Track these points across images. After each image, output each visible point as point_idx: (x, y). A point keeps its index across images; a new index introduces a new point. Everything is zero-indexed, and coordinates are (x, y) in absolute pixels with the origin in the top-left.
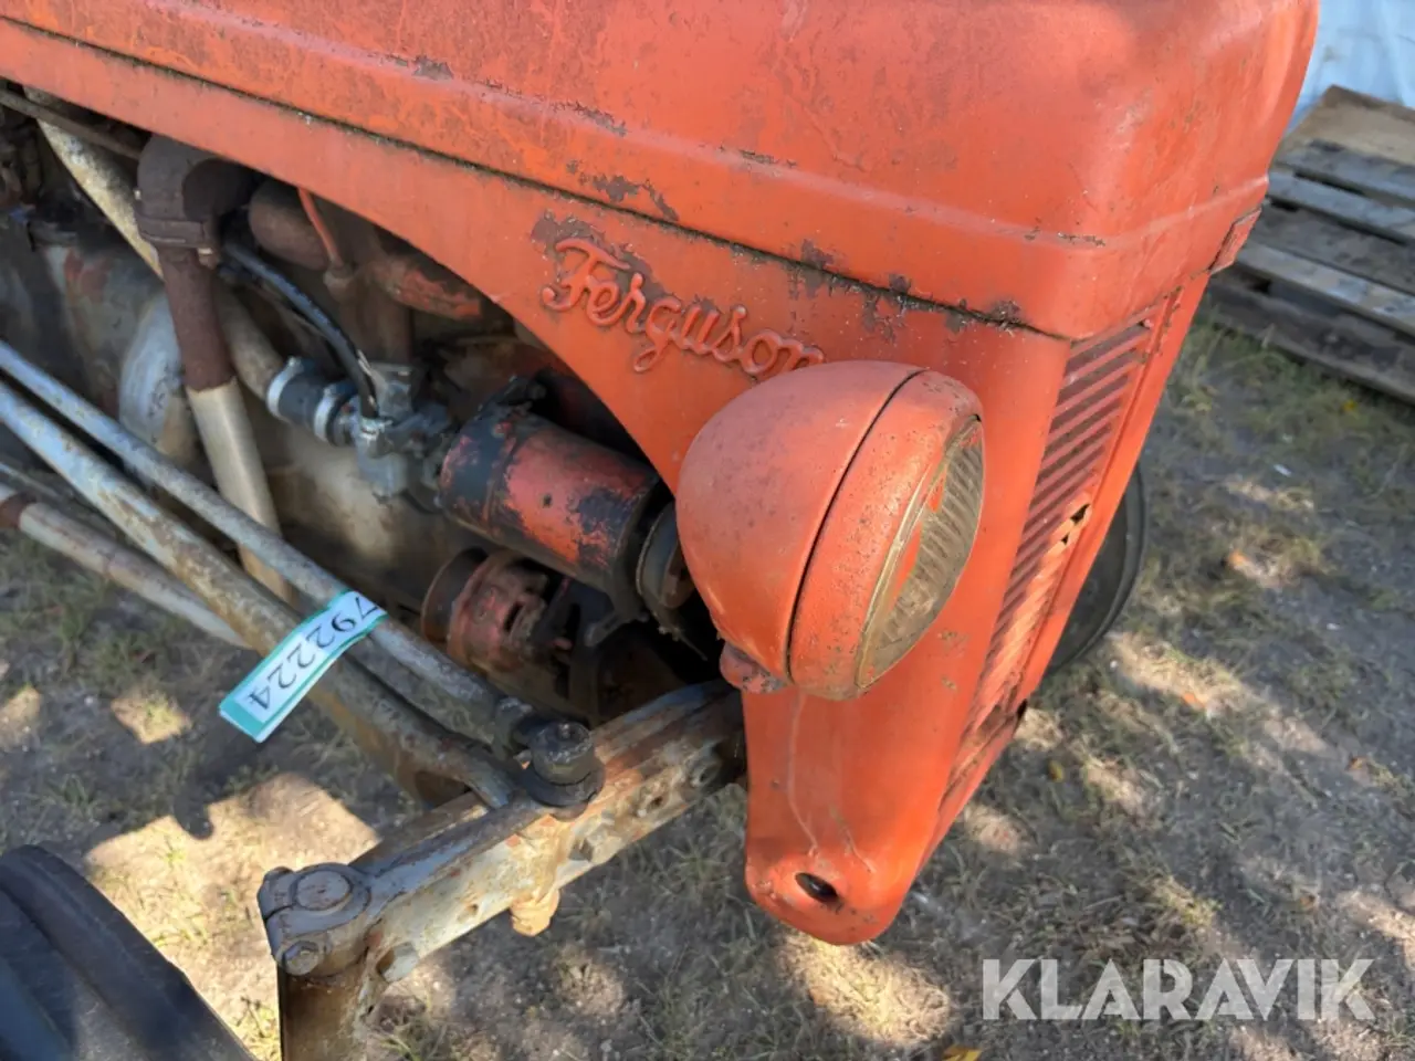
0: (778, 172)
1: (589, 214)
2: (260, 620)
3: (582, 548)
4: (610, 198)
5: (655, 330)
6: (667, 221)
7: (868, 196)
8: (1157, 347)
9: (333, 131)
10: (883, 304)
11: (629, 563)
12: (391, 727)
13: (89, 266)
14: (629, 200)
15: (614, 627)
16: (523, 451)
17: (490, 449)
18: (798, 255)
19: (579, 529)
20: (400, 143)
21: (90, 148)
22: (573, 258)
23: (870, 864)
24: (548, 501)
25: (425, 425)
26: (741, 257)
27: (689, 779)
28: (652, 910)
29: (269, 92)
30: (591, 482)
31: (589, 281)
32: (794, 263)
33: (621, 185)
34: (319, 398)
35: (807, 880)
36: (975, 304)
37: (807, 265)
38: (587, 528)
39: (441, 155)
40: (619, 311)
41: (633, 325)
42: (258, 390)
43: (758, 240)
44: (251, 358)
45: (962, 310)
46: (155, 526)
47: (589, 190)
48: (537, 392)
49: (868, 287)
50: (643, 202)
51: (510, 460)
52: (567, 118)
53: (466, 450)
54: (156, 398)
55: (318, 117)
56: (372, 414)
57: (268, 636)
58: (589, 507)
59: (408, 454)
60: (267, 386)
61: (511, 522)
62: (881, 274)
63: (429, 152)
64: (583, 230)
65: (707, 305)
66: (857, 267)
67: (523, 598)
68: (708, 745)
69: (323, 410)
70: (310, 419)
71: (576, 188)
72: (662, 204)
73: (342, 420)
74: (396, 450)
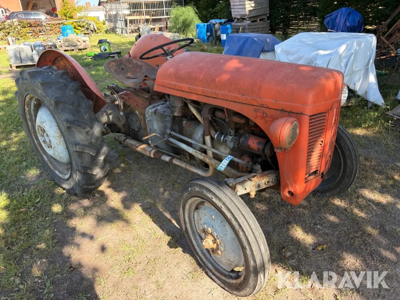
0: (279, 102)
1: (260, 108)
2: (216, 163)
3: (258, 148)
4: (262, 106)
5: (266, 119)
6: (268, 108)
7: (287, 103)
8: (328, 119)
9: (232, 102)
10: (290, 113)
11: (264, 150)
12: (234, 172)
13: (188, 123)
14: (264, 106)
15: (262, 160)
16: (250, 138)
17: (246, 138)
18: (281, 109)
19: (257, 146)
20: (239, 103)
21: (194, 107)
22: (258, 113)
23: (297, 187)
24: (253, 143)
25: (236, 138)
26: (276, 110)
27: (273, 180)
28: (268, 224)
29: (226, 99)
30: (259, 140)
31: (259, 114)
32: (280, 110)
33: (263, 105)
34: (222, 136)
35: (289, 192)
36: (298, 112)
37: (282, 110)
38: (258, 146)
39: (244, 103)
40: (263, 117)
41: (264, 119)
42: (213, 136)
43: (277, 108)
44: (213, 132)
45: (297, 113)
46: (200, 154)
47: (260, 105)
48: (251, 132)
49: (288, 112)
50: (265, 106)
51: (249, 139)
52: (257, 99)
53: (243, 138)
54: (199, 139)
55: (230, 101)
56: (231, 136)
57: (217, 164)
58: (259, 143)
59: (234, 142)
60: (215, 135)
61: (249, 147)
62: (289, 110)
63: (243, 103)
64: (259, 109)
65: (272, 115)
66: (287, 110)
67: (249, 160)
68: (275, 175)
69: (222, 138)
70: (221, 139)
71: (258, 105)
72: (267, 106)
73: (225, 138)
74: (232, 141)
